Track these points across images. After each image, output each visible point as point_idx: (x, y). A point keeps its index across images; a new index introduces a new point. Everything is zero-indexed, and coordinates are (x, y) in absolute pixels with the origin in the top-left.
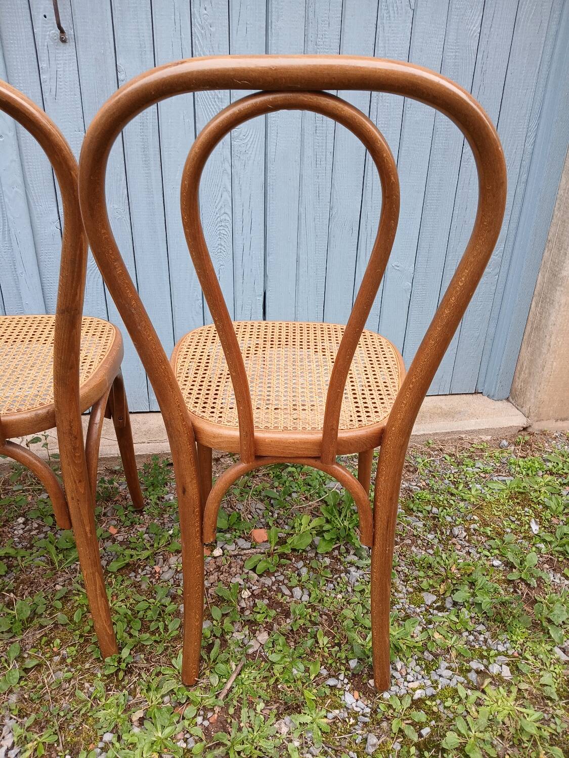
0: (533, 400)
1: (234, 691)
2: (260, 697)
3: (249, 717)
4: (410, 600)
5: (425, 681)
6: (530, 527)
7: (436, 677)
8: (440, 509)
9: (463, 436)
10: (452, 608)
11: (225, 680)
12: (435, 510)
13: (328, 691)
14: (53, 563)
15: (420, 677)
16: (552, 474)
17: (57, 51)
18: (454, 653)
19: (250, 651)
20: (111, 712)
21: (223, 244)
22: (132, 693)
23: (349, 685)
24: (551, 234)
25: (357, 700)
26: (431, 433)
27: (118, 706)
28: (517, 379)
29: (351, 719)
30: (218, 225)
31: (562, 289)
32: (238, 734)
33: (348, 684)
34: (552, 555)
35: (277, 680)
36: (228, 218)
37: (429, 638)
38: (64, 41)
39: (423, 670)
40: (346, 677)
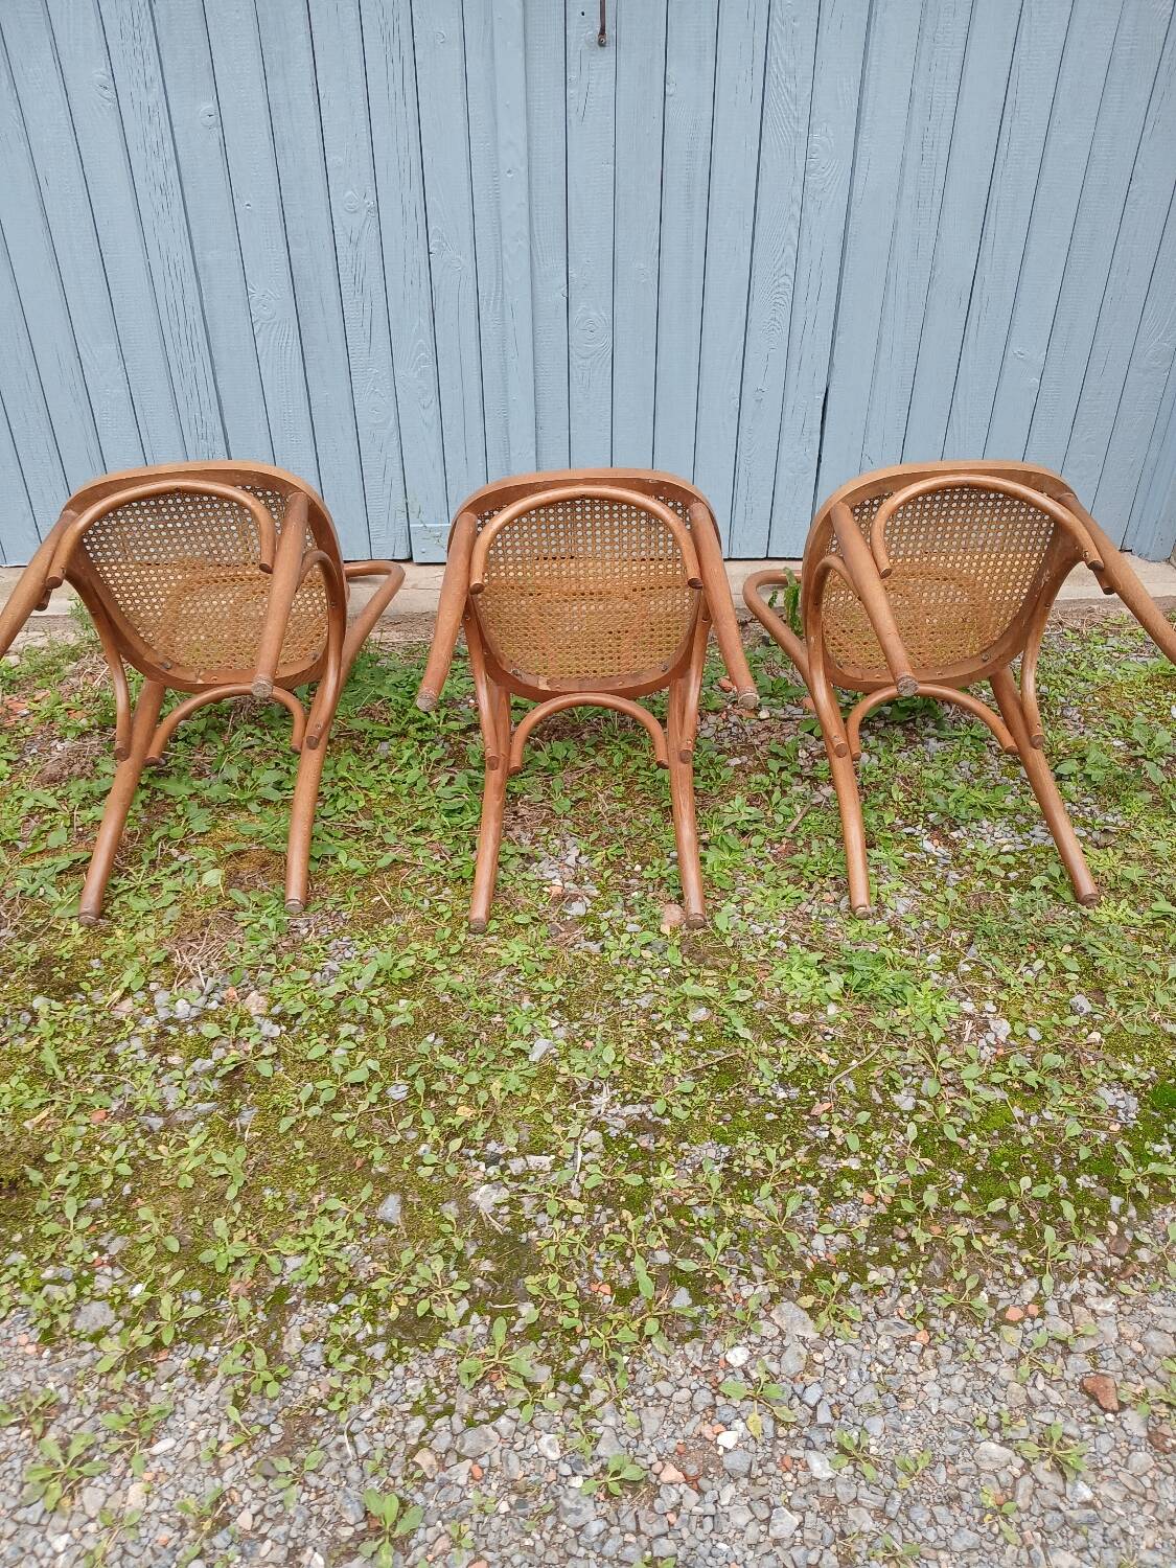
4: (1002, 773)
7: (1029, 836)
9: (1095, 607)
13: (904, 837)
15: (1009, 835)
17: (592, 58)
19: (816, 801)
21: (777, 319)
23: (928, 835)
25: (937, 847)
29: (931, 860)
30: (774, 292)
32: (812, 858)
33: (926, 833)
36: (788, 282)
37: (1023, 804)
38: (602, 44)
39: (1014, 830)
40: (924, 827)
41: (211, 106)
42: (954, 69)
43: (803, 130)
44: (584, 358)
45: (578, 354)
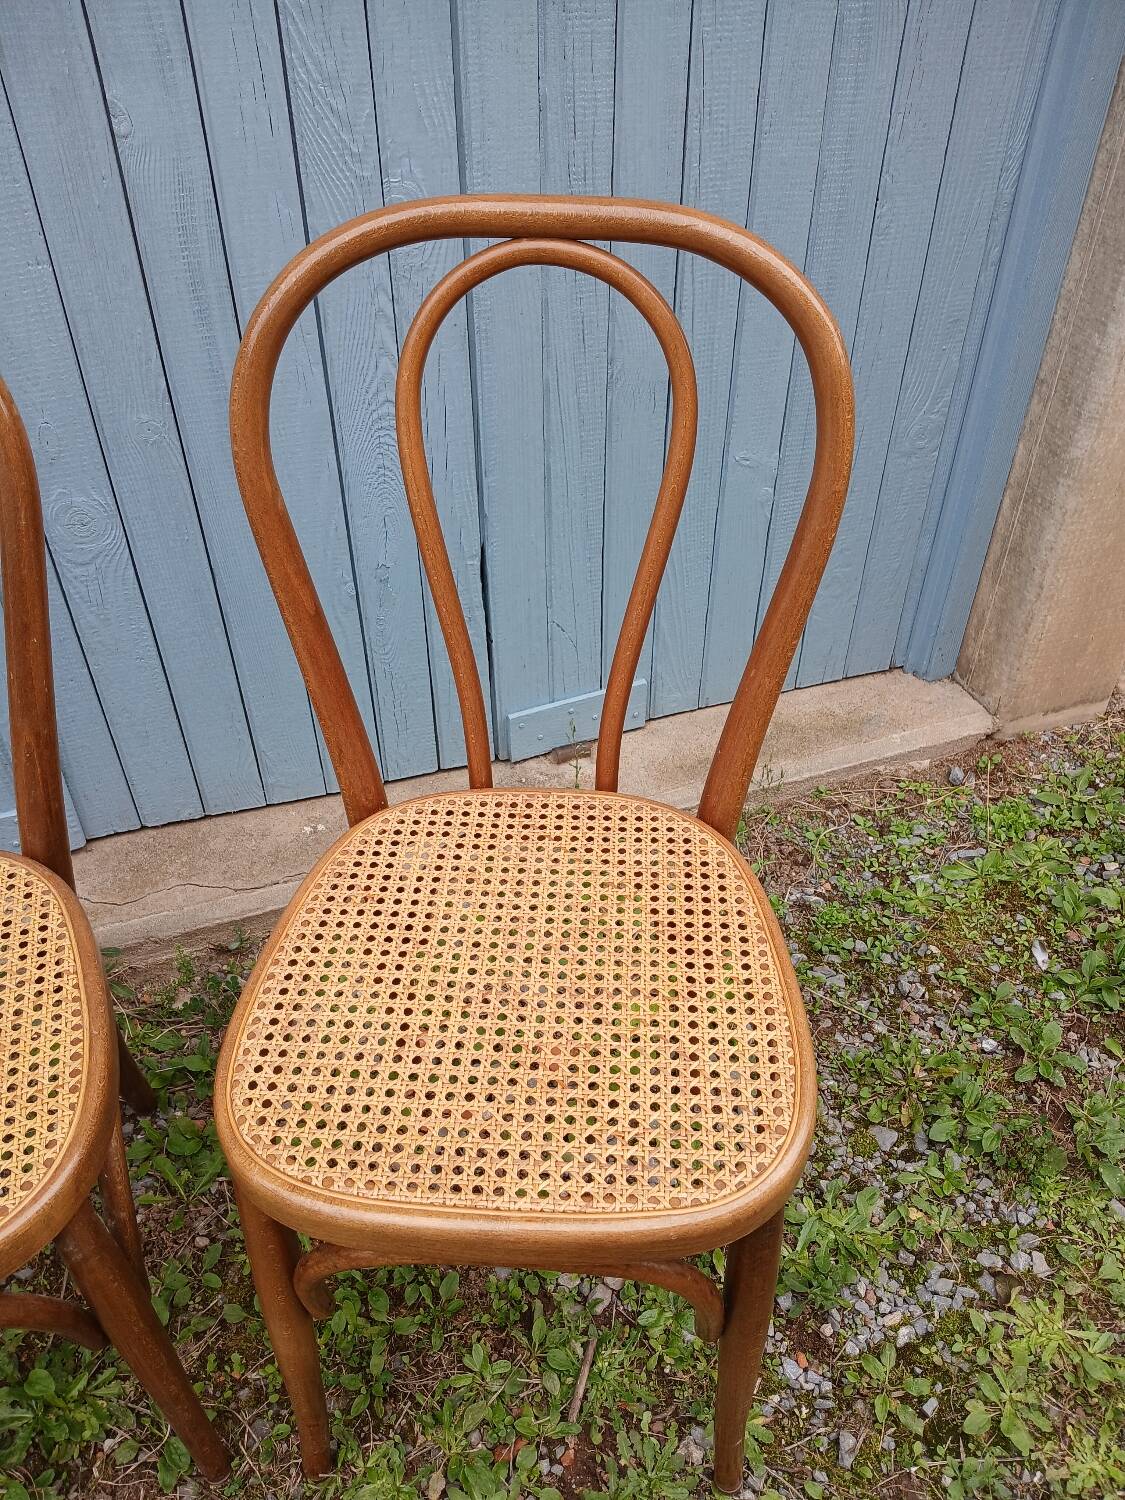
0: (1005, 685)
1: (591, 1395)
2: (639, 1400)
3: (632, 1446)
4: (852, 1147)
5: (912, 1308)
6: (1032, 956)
7: (928, 1297)
8: (870, 940)
9: (881, 768)
10: (928, 1152)
11: (570, 1380)
12: (860, 946)
14: (174, 1192)
15: (900, 1301)
16: (1052, 833)
18: (947, 1243)
19: (599, 1310)
20: (383, 1485)
21: (387, 464)
22: (407, 1436)
23: (785, 1343)
24: (1045, 367)
25: (806, 1370)
26: (822, 772)
27: (392, 1470)
28: (971, 642)
29: (804, 1409)
30: (374, 429)
31: (1070, 483)
32: (622, 1482)
33: (782, 1340)
34: (1078, 1011)
35: (661, 1359)
37: (902, 1222)
39: (903, 1286)
40: (777, 1329)
42: (604, 53)
43: (370, 172)
44: (82, 565)
45: (69, 561)
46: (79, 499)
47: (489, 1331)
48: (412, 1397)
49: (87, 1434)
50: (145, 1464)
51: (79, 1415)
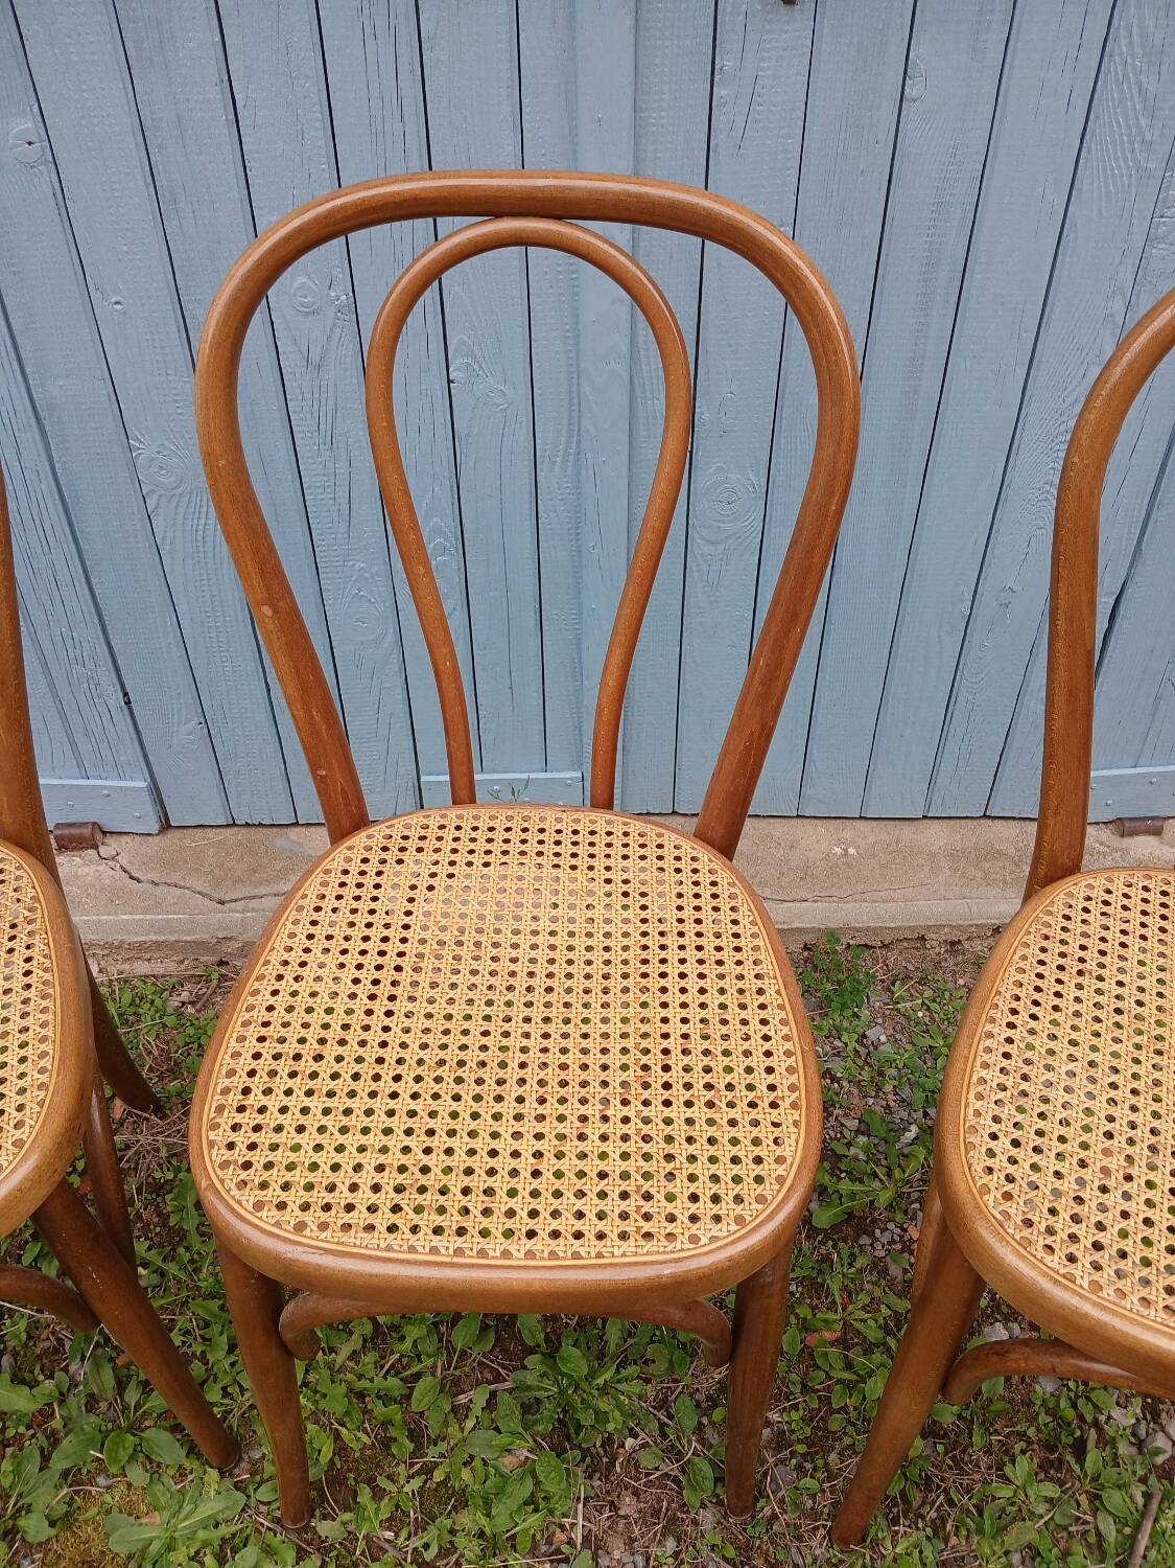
1: (1150, 1555)
11: (1129, 1531)
17: (767, 27)
19: (1160, 1460)
41: (28, 125)
44: (713, 543)
45: (702, 538)
46: (734, 476)
47: (1036, 1447)
48: (946, 1491)
49: (611, 1427)
50: (666, 1475)
51: (604, 1405)
